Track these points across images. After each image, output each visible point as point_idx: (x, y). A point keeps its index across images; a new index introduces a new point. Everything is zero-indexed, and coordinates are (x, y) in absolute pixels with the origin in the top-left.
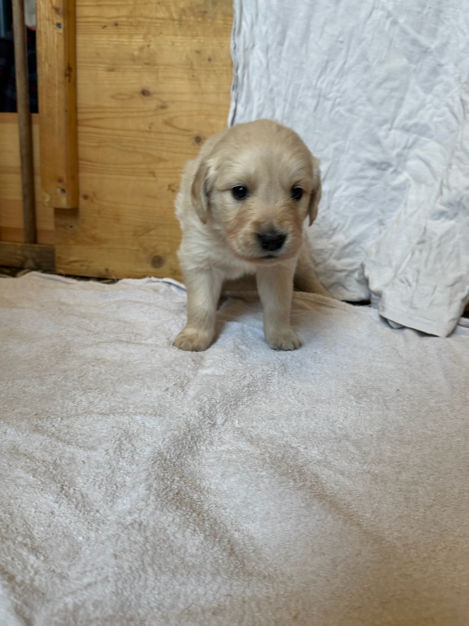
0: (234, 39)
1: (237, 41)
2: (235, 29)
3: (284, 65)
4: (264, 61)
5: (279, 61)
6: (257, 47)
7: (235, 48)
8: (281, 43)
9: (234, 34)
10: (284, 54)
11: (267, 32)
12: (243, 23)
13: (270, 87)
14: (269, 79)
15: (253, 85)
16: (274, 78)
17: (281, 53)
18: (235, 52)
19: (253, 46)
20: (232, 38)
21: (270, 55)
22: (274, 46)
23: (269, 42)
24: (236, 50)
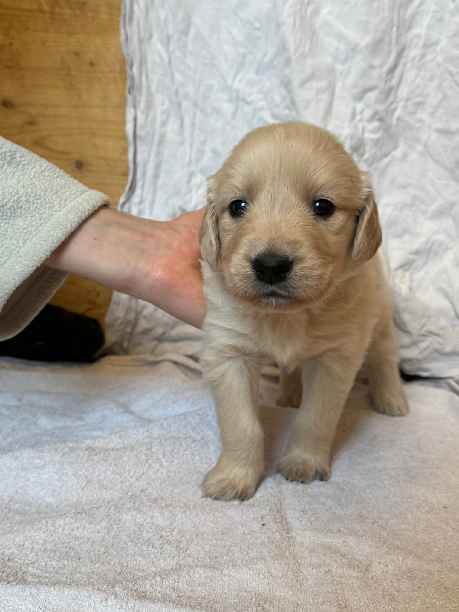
0: (125, 28)
1: (128, 30)
2: (125, 16)
3: (190, 61)
4: (165, 56)
5: (185, 55)
6: (155, 38)
7: (127, 39)
8: (185, 33)
9: (124, 22)
10: (190, 47)
11: (166, 19)
12: (136, 8)
13: (174, 88)
14: (173, 78)
15: (154, 86)
16: (178, 77)
17: (185, 45)
18: (127, 45)
19: (150, 37)
20: (122, 27)
21: (171, 48)
22: (176, 37)
23: (171, 31)
24: (129, 42)
